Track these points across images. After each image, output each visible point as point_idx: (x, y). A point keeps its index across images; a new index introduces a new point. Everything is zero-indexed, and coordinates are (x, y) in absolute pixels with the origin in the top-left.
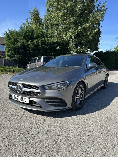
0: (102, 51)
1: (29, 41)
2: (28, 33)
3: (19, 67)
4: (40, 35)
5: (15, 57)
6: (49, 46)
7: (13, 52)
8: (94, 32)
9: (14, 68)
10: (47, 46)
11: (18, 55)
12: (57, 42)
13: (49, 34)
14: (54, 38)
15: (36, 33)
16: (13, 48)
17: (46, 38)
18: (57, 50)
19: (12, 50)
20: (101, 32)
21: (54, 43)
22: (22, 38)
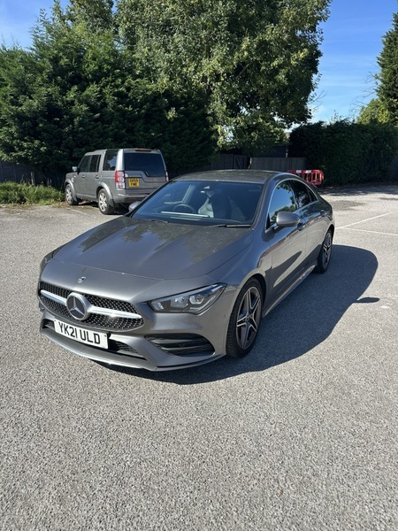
0: (321, 123)
1: (70, 90)
2: (64, 61)
3: (37, 183)
4: (109, 67)
5: (22, 149)
6: (141, 107)
7: (13, 130)
8: (297, 60)
9: (23, 186)
10: (134, 108)
11: (33, 142)
12: (168, 94)
13: (141, 63)
14: (159, 80)
15: (94, 59)
16: (13, 117)
17: (129, 78)
18: (169, 122)
19: (11, 122)
20: (319, 54)
21: (156, 96)
22: (43, 79)
